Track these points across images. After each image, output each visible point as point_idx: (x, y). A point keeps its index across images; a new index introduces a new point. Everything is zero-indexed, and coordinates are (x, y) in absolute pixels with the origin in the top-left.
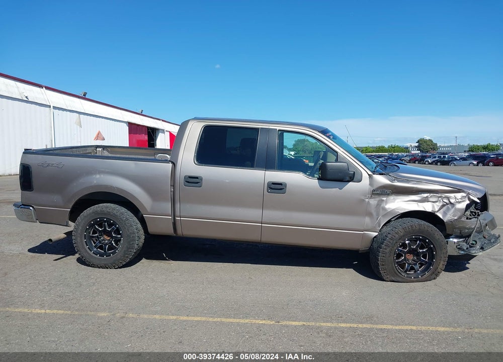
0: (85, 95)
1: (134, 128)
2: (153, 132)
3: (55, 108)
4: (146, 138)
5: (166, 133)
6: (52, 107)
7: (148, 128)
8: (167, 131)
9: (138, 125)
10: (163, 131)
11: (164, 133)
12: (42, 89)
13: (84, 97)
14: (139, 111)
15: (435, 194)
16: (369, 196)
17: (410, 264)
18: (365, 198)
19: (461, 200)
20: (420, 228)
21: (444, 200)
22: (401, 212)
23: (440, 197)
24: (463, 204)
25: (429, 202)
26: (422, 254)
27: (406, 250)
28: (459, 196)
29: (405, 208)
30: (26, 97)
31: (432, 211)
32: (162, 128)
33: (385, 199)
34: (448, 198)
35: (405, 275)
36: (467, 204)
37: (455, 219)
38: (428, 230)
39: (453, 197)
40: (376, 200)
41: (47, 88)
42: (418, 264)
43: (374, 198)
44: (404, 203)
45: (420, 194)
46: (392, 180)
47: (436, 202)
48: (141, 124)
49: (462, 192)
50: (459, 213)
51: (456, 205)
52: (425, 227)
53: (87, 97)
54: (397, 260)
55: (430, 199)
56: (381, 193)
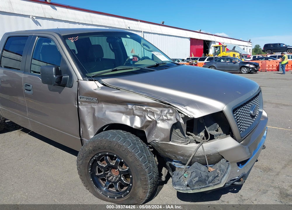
0: (163, 23)
1: (193, 41)
2: (208, 44)
3: (144, 32)
4: (202, 47)
5: (216, 43)
6: (143, 32)
7: (204, 41)
8: (217, 42)
9: (197, 39)
10: (214, 42)
11: (215, 44)
12: (138, 22)
13: (163, 25)
14: (199, 31)
15: (141, 107)
16: (79, 103)
17: (110, 181)
18: (76, 105)
19: (166, 118)
20: (110, 146)
21: (149, 115)
22: (107, 123)
23: (146, 111)
24: (168, 123)
25: (135, 115)
26: (122, 174)
27: (104, 166)
28: (166, 112)
29: (111, 119)
30: (129, 27)
31: (135, 126)
32: (214, 40)
33: (95, 107)
34: (153, 113)
35: (100, 192)
36: (173, 123)
37: (158, 140)
38: (119, 149)
39: (158, 113)
40: (87, 108)
41: (141, 21)
42: (118, 184)
43: (85, 105)
44: (112, 113)
45: (127, 105)
46: (98, 87)
47: (142, 117)
48: (199, 39)
49: (169, 107)
50: (162, 134)
51: (158, 123)
52: (115, 145)
53: (164, 24)
54: (97, 174)
55: (135, 112)
56: (88, 101)
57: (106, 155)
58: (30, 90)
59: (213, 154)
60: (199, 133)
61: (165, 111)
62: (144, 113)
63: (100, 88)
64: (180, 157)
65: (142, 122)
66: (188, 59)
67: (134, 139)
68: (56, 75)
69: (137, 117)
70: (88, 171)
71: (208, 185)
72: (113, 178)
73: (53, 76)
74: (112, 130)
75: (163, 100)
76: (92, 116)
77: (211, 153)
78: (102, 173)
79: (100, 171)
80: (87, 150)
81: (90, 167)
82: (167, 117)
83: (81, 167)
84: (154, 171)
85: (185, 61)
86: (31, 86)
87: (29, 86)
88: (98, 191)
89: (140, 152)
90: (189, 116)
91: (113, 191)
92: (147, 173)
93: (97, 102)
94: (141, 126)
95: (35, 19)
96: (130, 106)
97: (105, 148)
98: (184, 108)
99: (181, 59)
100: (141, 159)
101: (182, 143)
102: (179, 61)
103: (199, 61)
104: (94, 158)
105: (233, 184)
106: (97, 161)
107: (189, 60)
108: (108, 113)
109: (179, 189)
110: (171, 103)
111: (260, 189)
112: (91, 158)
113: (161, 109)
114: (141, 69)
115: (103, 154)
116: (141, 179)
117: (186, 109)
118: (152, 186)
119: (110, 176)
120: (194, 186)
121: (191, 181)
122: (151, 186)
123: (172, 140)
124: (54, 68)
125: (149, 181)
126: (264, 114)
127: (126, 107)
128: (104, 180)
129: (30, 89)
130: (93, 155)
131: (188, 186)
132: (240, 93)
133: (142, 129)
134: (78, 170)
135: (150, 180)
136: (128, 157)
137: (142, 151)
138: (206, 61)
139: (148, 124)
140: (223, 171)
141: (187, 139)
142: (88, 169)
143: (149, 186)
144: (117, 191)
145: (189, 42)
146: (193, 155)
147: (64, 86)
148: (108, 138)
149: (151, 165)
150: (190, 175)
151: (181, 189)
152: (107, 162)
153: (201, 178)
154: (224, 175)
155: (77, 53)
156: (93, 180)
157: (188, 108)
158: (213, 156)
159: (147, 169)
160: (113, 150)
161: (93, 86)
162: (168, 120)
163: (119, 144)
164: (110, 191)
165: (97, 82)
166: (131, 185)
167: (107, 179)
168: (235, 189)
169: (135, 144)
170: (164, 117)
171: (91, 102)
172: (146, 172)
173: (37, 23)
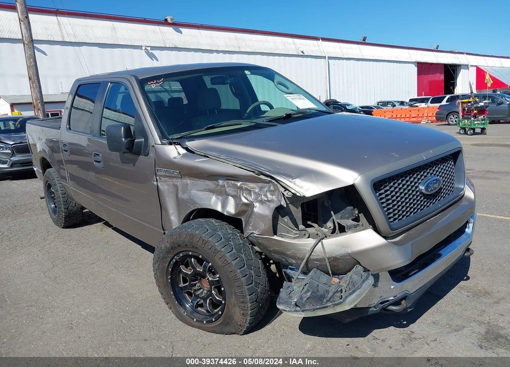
0: (364, 40)
1: (423, 68)
2: (454, 70)
3: (330, 58)
4: (442, 77)
5: (470, 68)
6: (327, 58)
7: (446, 66)
8: (471, 66)
9: (431, 64)
10: (467, 67)
11: (468, 69)
12: (318, 42)
13: (364, 42)
14: (434, 48)
15: (235, 182)
16: (158, 178)
17: (197, 297)
18: (154, 181)
19: (266, 199)
20: (191, 241)
21: (244, 195)
22: (193, 208)
23: (240, 188)
24: (269, 206)
25: (228, 195)
26: (213, 285)
27: (190, 273)
28: (266, 189)
29: (198, 202)
30: (302, 52)
31: (228, 212)
32: (466, 63)
33: (178, 184)
34: (249, 192)
35: (184, 312)
36: (275, 206)
37: (256, 233)
38: (203, 246)
39: (257, 191)
40: (168, 185)
41: (324, 39)
42: (208, 301)
43: (165, 181)
44: (199, 193)
45: (217, 180)
46: (179, 153)
47: (237, 198)
48: (434, 62)
49: (270, 182)
50: (261, 223)
51: (256, 207)
52: (198, 240)
53: (366, 41)
54: (182, 285)
55: (227, 189)
56: (168, 175)
57: (191, 257)
58: (99, 162)
59: (340, 256)
60: (326, 222)
61: (265, 187)
62: (239, 192)
63: (181, 155)
64: (292, 260)
65: (237, 205)
66: (411, 100)
67: (230, 232)
68: (126, 138)
69: (230, 197)
70: (167, 279)
71: (326, 305)
72: (202, 292)
73: (122, 140)
74: (200, 219)
75: (263, 170)
76: (175, 196)
77: (337, 254)
78: (187, 284)
79: (185, 281)
80: (163, 248)
81: (170, 273)
82: (267, 197)
83: (158, 274)
84: (259, 282)
85: (405, 104)
86: (101, 155)
87: (98, 155)
88: (182, 310)
89: (235, 251)
90: (298, 194)
91: (203, 312)
92: (244, 284)
93: (180, 176)
94: (235, 211)
95: (150, 51)
96: (221, 182)
97: (186, 245)
98: (291, 182)
99: (398, 102)
100: (234, 262)
101: (295, 238)
102: (395, 106)
103: (431, 103)
104: (174, 261)
105: (384, 309)
106: (180, 265)
107: (412, 103)
108: (194, 192)
109: (284, 309)
110: (273, 174)
111: (451, 324)
112: (170, 259)
113: (260, 185)
114: (257, 123)
115: (185, 253)
116: (235, 294)
117: (295, 184)
118: (254, 305)
119: (200, 289)
120: (304, 305)
121: (301, 298)
122: (251, 306)
123: (279, 233)
124: (123, 128)
125: (248, 297)
126: (469, 193)
127: (217, 183)
128: (190, 294)
129: (99, 160)
130: (172, 256)
131: (296, 305)
132: (397, 156)
133: (238, 216)
134: (155, 278)
135: (250, 295)
136: (216, 258)
137: (239, 251)
138: (444, 102)
139: (244, 208)
140: (354, 285)
141: (303, 232)
142: (167, 276)
143: (249, 305)
144: (208, 311)
145: (414, 69)
146: (307, 256)
147: (138, 153)
148: (189, 230)
149: (252, 272)
150: (301, 288)
151: (287, 310)
152: (193, 267)
153: (314, 292)
154: (354, 292)
155: (185, 102)
156: (175, 294)
157: (298, 181)
158: (340, 259)
159: (244, 278)
160: (197, 248)
161: (174, 152)
162: (268, 201)
163: (204, 238)
164: (198, 312)
165: (179, 146)
166: (223, 302)
167: (194, 293)
168: (405, 322)
169: (228, 240)
170: (263, 197)
171: (171, 177)
172: (242, 282)
173: (152, 56)
